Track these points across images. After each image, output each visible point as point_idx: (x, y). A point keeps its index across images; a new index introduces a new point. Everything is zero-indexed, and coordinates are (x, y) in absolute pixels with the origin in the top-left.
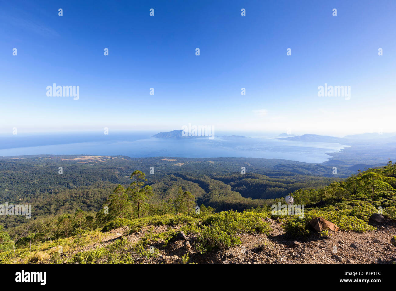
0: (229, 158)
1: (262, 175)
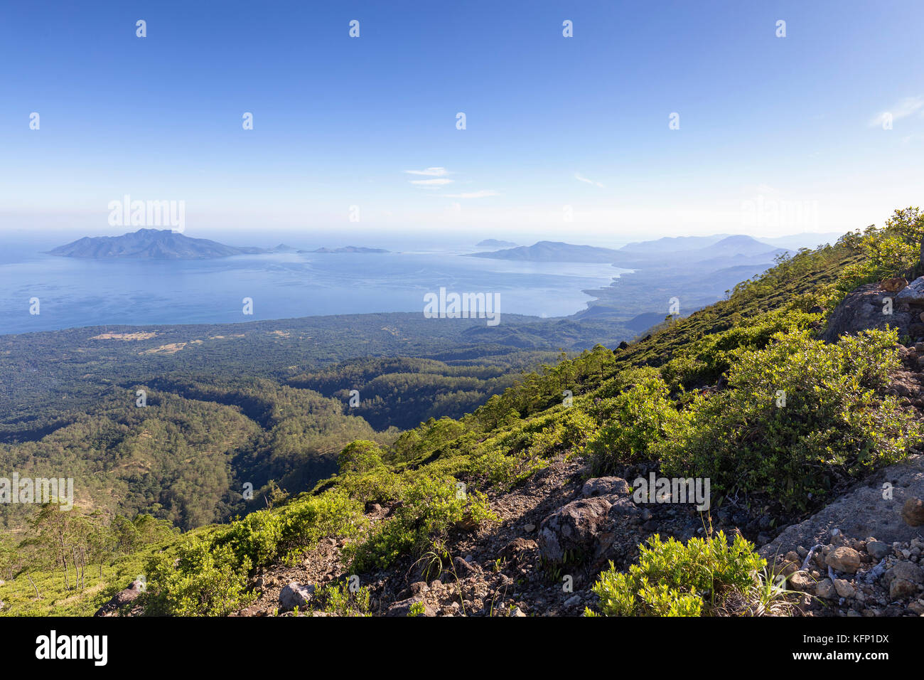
0: (337, 316)
1: (427, 360)
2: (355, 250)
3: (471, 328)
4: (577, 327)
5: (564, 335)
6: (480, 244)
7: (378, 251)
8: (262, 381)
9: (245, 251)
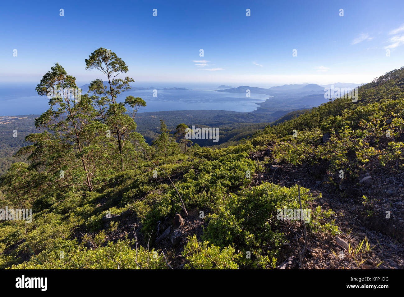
0: (171, 111)
1: (204, 125)
2: (176, 89)
3: (217, 116)
4: (255, 116)
5: (250, 118)
6: (219, 87)
7: (184, 89)
8: (149, 132)
9: (140, 89)
